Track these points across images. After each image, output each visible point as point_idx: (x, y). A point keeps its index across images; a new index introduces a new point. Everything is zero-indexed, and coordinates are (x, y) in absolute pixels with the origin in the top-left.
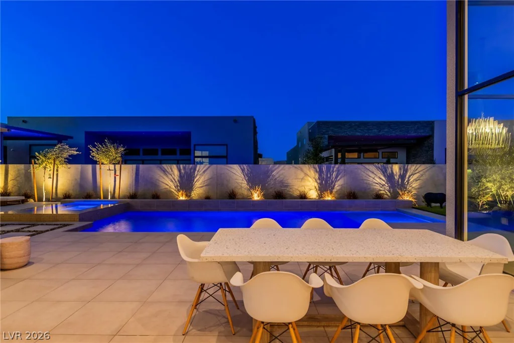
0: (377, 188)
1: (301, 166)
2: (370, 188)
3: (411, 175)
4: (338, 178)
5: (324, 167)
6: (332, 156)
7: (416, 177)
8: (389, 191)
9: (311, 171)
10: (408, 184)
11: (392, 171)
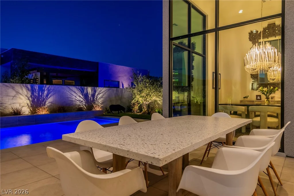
0: (77, 103)
1: (12, 84)
2: (72, 104)
3: (98, 94)
4: (49, 97)
5: (36, 87)
6: (38, 79)
7: (101, 96)
8: (85, 106)
9: (23, 89)
10: (96, 100)
11: (87, 91)
